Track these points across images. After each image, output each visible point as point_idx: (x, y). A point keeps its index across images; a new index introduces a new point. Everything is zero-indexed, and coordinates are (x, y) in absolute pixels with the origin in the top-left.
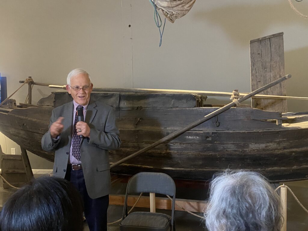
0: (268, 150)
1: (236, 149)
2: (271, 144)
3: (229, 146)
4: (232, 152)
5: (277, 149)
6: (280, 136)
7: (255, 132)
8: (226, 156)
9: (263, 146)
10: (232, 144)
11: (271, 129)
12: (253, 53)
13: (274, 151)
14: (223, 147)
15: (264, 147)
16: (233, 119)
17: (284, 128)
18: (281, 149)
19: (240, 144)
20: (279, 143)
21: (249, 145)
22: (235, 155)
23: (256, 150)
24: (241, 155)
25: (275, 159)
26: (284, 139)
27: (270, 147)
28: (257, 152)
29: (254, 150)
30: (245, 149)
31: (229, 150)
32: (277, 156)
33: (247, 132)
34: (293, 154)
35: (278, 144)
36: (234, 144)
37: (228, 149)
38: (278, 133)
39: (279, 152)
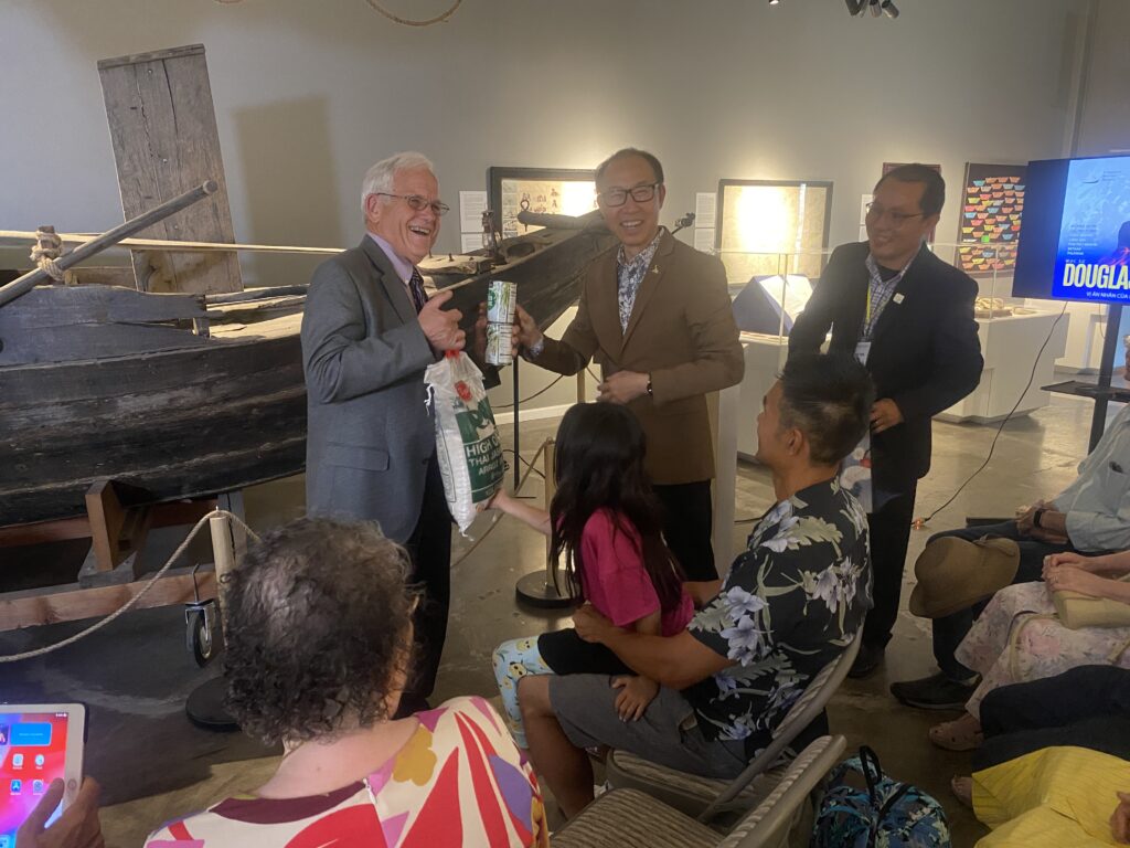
0: (179, 409)
1: (74, 420)
2: (182, 392)
3: (49, 412)
4: (62, 428)
5: (206, 404)
6: (206, 365)
7: (129, 361)
8: (45, 445)
9: (159, 400)
10: (57, 404)
11: (177, 347)
12: (116, 106)
13: (196, 410)
14: (27, 417)
15: (166, 402)
16: (49, 325)
17: (217, 341)
18: (215, 403)
19: (85, 403)
20: (208, 386)
21: (116, 402)
22: (75, 437)
23: (141, 414)
24: (97, 434)
25: (206, 432)
26: (222, 374)
27: (182, 401)
28: (145, 418)
29: (134, 415)
30: (105, 416)
31: (53, 423)
32: (209, 422)
33: (103, 364)
34: (255, 411)
35: (205, 389)
36: (63, 404)
37: (46, 423)
38: (199, 357)
39: (213, 412)
